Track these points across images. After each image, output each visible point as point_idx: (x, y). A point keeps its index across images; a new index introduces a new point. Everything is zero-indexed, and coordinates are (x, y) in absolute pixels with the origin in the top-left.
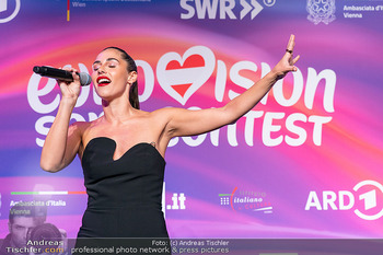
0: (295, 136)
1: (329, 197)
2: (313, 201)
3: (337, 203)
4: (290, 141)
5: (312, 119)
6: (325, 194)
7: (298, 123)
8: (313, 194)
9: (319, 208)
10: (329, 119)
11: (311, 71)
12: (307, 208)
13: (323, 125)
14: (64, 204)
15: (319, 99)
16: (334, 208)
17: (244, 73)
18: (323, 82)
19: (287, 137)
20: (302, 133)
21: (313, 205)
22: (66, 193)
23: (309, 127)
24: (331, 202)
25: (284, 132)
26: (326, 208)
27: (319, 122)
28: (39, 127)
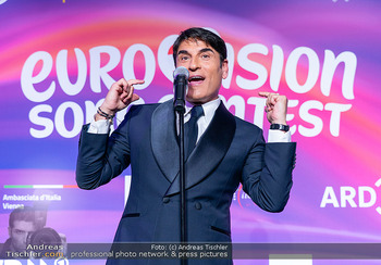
0: (310, 126)
1: (348, 193)
2: (329, 197)
3: (356, 199)
4: (304, 132)
5: (329, 107)
6: (343, 189)
7: (313, 112)
8: (329, 190)
9: (336, 205)
10: (348, 107)
11: (329, 54)
12: (323, 205)
13: (341, 113)
14: (59, 198)
15: (337, 85)
16: (353, 205)
17: (254, 57)
18: (341, 66)
19: (300, 127)
20: (318, 123)
21: (329, 201)
22: (61, 187)
23: (325, 116)
24: (350, 198)
25: (298, 121)
26: (343, 205)
27: (337, 110)
28: (33, 116)
